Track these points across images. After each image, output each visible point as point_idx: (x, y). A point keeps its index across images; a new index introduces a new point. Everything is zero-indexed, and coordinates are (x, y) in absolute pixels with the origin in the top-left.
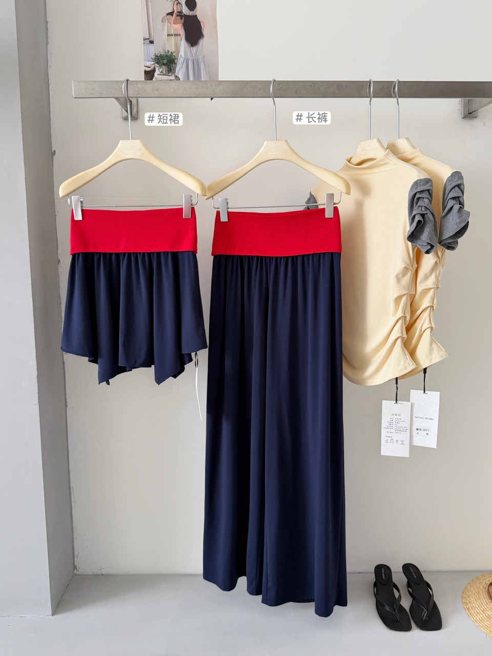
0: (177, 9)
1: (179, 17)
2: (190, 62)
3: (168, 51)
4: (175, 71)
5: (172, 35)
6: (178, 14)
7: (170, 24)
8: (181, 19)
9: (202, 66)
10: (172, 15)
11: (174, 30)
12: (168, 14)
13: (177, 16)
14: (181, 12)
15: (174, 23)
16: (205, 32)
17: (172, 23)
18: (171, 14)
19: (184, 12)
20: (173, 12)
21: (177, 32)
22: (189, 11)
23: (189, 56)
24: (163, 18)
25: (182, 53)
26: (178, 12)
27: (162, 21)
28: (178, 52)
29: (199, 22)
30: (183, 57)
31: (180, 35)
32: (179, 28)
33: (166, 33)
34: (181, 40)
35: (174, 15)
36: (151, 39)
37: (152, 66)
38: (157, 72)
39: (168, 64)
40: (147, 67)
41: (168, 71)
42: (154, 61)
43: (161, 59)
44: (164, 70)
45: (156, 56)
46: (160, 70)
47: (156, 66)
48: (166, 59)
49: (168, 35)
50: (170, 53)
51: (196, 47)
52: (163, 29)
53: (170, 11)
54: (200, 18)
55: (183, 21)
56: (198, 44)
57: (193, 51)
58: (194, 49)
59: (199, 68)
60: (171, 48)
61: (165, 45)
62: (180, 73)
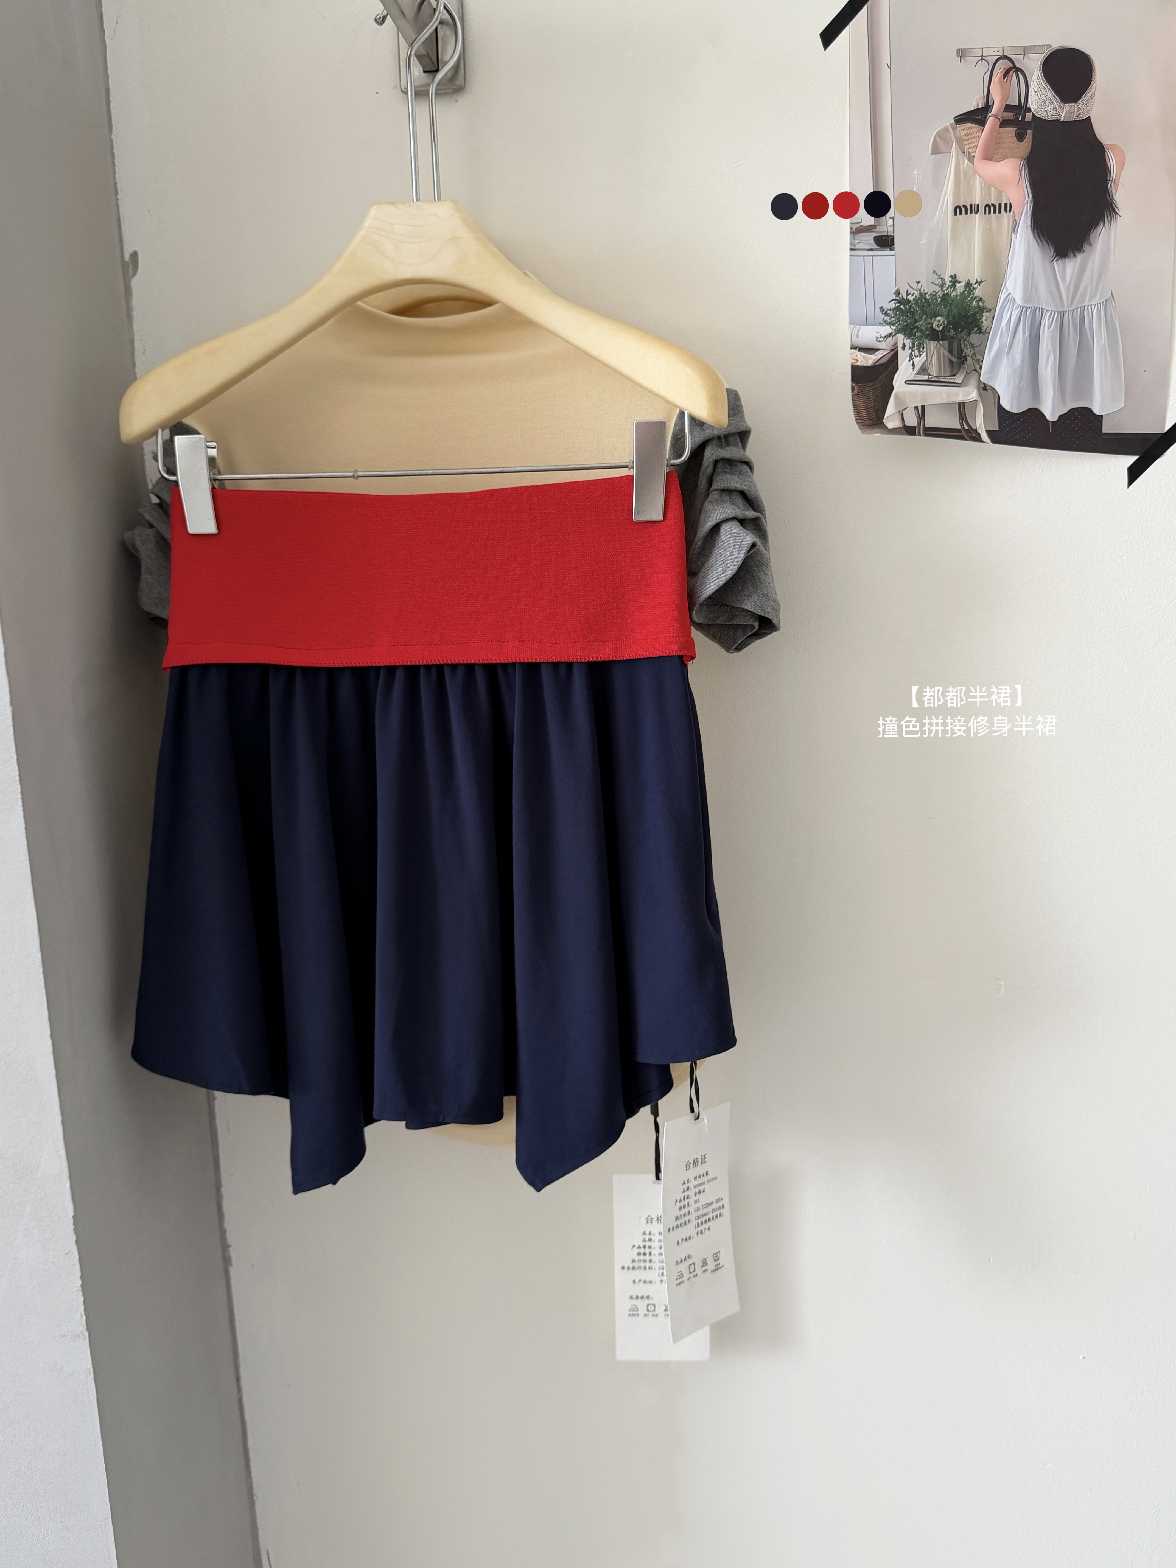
0: (1005, 96)
1: (1011, 131)
2: (1046, 322)
3: (954, 280)
4: (980, 362)
5: (972, 209)
6: (1010, 115)
7: (971, 159)
8: (1020, 137)
9: (1099, 341)
10: (982, 123)
11: (988, 186)
12: (961, 119)
13: (1004, 123)
14: (1021, 108)
15: (988, 157)
16: (1122, 193)
17: (978, 154)
18: (977, 116)
19: (1033, 105)
20: (987, 108)
21: (1000, 193)
22: (1057, 102)
23: (1045, 301)
24: (942, 135)
25: (1013, 284)
26: (1008, 108)
27: (936, 150)
28: (997, 281)
29: (1098, 151)
30: (1019, 301)
31: (1008, 208)
32: (1007, 177)
33: (948, 198)
34: (1014, 229)
35: (990, 121)
37: (883, 345)
38: (905, 371)
39: (952, 332)
40: (862, 349)
41: (951, 362)
42: (890, 324)
43: (924, 312)
44: (934, 361)
45: (902, 302)
46: (916, 360)
47: (900, 345)
48: (945, 311)
49: (958, 210)
50: (960, 287)
51: (1080, 257)
52: (938, 183)
53: (974, 102)
54: (1103, 133)
55: (1026, 146)
56: (1086, 248)
57: (1064, 277)
58: (1071, 266)
59: (1083, 349)
60: (967, 265)
61: (940, 250)
62: (1003, 371)
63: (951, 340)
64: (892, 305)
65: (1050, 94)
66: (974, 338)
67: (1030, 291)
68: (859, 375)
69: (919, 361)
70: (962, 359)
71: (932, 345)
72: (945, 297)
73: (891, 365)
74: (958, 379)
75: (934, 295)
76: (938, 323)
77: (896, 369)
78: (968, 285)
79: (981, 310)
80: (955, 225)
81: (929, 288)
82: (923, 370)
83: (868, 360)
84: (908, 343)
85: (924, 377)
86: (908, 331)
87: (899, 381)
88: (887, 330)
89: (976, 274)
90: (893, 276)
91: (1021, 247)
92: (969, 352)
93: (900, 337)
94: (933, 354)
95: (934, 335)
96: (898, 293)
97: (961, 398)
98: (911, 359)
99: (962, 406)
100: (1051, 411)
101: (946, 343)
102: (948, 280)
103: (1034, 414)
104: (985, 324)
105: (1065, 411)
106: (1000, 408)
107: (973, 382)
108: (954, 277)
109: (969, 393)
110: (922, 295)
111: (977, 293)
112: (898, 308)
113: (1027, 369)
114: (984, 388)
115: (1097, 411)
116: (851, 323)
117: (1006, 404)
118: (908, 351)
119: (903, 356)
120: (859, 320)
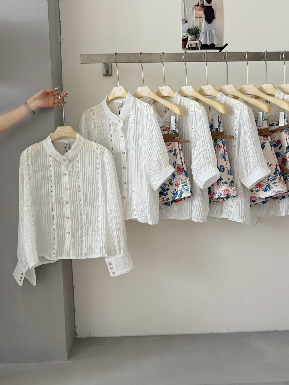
0: (201, 3)
1: (202, 7)
2: (207, 32)
3: (195, 27)
4: (199, 38)
5: (198, 17)
6: (202, 5)
7: (197, 11)
8: (203, 8)
9: (214, 34)
10: (198, 6)
11: (199, 15)
12: (196, 6)
13: (201, 6)
14: (203, 4)
15: (199, 11)
16: (216, 15)
18: (197, 5)
19: (204, 4)
20: (199, 4)
21: (201, 15)
22: (207, 4)
23: (207, 29)
24: (193, 8)
25: (203, 27)
26: (201, 4)
27: (192, 10)
28: (201, 26)
29: (213, 10)
31: (202, 17)
32: (202, 13)
33: (194, 16)
34: (203, 20)
35: (199, 6)
36: (186, 20)
37: (186, 36)
38: (189, 39)
40: (183, 36)
41: (195, 38)
43: (191, 31)
45: (189, 29)
47: (188, 35)
49: (195, 17)
50: (196, 27)
52: (193, 14)
53: (197, 4)
54: (213, 8)
55: (204, 9)
56: (212, 22)
58: (210, 25)
59: (212, 36)
60: (197, 25)
61: (193, 23)
62: (202, 39)
63: (195, 35)
64: (187, 30)
65: (206, 3)
66: (198, 34)
67: (205, 28)
68: (183, 40)
69: (191, 38)
70: (197, 37)
71: (193, 35)
72: (194, 29)
73: (187, 38)
74: (196, 40)
75: (193, 29)
76: (193, 32)
80: (195, 19)
81: (192, 28)
82: (192, 39)
83: (184, 38)
84: (190, 35)
85: (192, 40)
86: (189, 33)
87: (188, 40)
88: (187, 33)
89: (198, 26)
90: (187, 26)
91: (204, 22)
92: (197, 36)
94: (193, 37)
95: (193, 34)
99: (197, 44)
100: (208, 44)
103: (206, 44)
104: (200, 32)
105: (210, 44)
106: (202, 44)
107: (198, 40)
109: (198, 42)
110: (191, 29)
113: (205, 39)
114: (200, 41)
115: (214, 44)
117: (202, 43)
119: (189, 37)
120: (183, 32)
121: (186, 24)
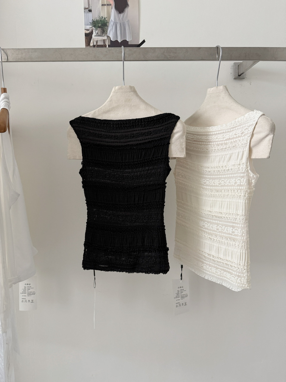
2: (118, 25)
4: (107, 32)
5: (105, 5)
9: (127, 28)
11: (107, 1)
16: (129, 3)
21: (109, 2)
23: (117, 21)
25: (112, 18)
28: (110, 17)
30: (113, 21)
33: (100, 3)
34: (112, 8)
36: (90, 9)
37: (90, 29)
39: (102, 27)
40: (87, 30)
41: (102, 32)
42: (92, 25)
43: (97, 23)
44: (99, 32)
45: (94, 21)
46: (96, 32)
47: (93, 29)
48: (101, 23)
49: (102, 5)
51: (123, 13)
52: (99, 1)
56: (124, 12)
57: (121, 17)
58: (122, 15)
59: (125, 29)
60: (104, 14)
61: (100, 12)
62: (111, 33)
63: (102, 28)
64: (92, 22)
66: (106, 27)
67: (115, 19)
68: (86, 35)
70: (104, 31)
71: (99, 29)
72: (101, 20)
74: (103, 35)
75: (99, 20)
77: (93, 34)
78: (105, 18)
79: (107, 22)
80: (102, 8)
81: (98, 19)
83: (88, 32)
84: (95, 28)
85: (98, 35)
86: (95, 26)
87: (93, 36)
88: (91, 26)
89: (106, 16)
90: (91, 17)
91: (113, 12)
92: (105, 30)
93: (93, 27)
94: (99, 31)
95: (99, 27)
96: (93, 20)
97: (104, 39)
98: (95, 31)
100: (120, 41)
101: (101, 28)
102: (101, 17)
103: (117, 41)
104: (108, 25)
105: (122, 40)
106: (111, 40)
107: (106, 36)
108: (102, 17)
111: (106, 19)
112: (93, 22)
113: (115, 33)
115: (127, 41)
116: (85, 25)
118: (95, 30)
119: (94, 31)
120: (86, 25)
121: (90, 14)
